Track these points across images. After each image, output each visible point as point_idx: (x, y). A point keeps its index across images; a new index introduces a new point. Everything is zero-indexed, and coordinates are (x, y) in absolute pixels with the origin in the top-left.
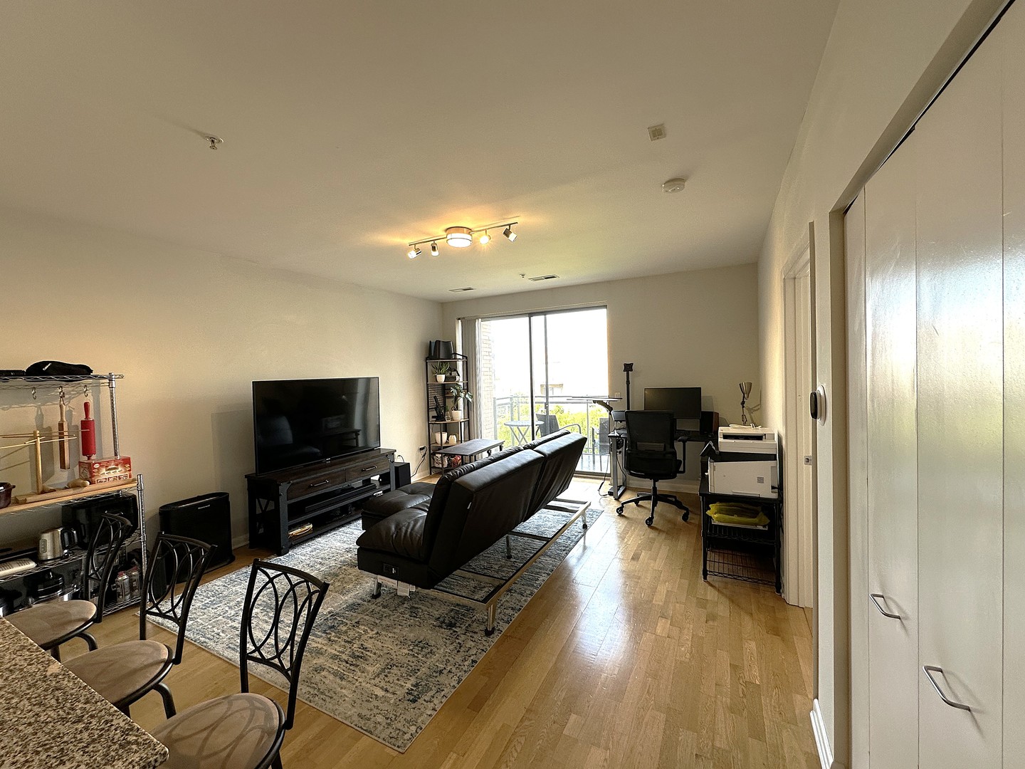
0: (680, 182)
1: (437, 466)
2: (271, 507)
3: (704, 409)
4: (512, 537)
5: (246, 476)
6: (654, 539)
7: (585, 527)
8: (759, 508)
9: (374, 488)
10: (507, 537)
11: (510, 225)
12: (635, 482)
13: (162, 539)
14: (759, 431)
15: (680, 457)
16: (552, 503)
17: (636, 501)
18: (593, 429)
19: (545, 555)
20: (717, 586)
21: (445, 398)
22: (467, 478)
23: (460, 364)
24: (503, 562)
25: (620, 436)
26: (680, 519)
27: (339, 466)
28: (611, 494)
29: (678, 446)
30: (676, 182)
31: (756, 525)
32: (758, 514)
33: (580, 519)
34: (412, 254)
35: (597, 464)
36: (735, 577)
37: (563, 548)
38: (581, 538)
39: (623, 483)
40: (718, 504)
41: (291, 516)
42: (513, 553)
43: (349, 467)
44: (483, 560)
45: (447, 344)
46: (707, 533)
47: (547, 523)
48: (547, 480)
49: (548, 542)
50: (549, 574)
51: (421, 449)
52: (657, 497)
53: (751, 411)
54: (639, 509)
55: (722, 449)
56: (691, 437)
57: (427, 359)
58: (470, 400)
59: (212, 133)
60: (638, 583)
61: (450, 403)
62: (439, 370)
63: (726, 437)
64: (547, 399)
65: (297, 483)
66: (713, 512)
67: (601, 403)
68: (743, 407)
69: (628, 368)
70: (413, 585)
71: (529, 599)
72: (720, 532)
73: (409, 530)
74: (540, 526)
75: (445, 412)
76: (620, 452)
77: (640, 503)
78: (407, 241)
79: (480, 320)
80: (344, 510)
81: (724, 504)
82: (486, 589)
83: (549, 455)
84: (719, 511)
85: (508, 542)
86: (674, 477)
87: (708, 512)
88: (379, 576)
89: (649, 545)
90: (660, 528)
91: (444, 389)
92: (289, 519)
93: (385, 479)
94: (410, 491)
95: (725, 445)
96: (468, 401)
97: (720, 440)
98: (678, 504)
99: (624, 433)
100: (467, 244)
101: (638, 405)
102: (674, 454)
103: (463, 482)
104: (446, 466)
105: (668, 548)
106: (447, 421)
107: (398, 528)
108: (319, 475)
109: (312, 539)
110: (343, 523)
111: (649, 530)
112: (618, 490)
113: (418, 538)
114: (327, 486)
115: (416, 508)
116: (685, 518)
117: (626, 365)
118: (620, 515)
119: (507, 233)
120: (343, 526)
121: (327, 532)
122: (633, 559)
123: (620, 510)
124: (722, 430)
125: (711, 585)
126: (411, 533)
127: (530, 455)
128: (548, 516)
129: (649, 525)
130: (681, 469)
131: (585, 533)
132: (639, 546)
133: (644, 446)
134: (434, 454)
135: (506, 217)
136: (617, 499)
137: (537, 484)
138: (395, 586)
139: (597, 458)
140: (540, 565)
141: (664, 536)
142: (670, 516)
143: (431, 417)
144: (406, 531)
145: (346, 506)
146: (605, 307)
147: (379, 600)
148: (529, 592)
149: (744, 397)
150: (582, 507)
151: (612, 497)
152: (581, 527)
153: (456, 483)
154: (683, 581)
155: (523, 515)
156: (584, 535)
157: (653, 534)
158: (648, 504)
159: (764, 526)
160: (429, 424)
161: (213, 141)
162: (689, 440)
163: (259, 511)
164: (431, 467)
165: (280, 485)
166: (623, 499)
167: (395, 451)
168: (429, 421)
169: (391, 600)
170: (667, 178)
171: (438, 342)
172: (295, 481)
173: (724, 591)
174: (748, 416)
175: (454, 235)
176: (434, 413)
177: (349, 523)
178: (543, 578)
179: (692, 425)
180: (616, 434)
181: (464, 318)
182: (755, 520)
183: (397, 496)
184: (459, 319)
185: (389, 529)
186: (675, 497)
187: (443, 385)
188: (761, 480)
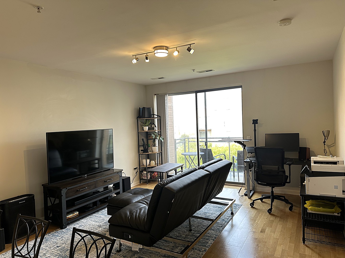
0: (289, 21)
1: (144, 178)
2: (57, 201)
3: (301, 146)
4: (192, 219)
5: (43, 185)
6: (273, 221)
7: (232, 214)
8: (335, 203)
9: (111, 191)
10: (189, 219)
11: (190, 45)
12: (260, 188)
13: (20, 218)
14: (334, 159)
15: (287, 174)
16: (213, 200)
17: (261, 199)
18: (233, 157)
19: (211, 229)
20: (311, 247)
21: (147, 140)
22: (171, 185)
23: (156, 120)
24: (187, 233)
25: (251, 162)
26: (287, 209)
27: (93, 179)
28: (246, 195)
29: (286, 167)
30: (286, 20)
31: (333, 213)
32: (334, 207)
33: (229, 209)
34: (135, 61)
35: (236, 178)
36: (321, 242)
37: (221, 226)
38: (230, 220)
39: (253, 189)
40: (310, 201)
41: (68, 207)
42: (193, 228)
43: (98, 179)
44: (176, 232)
45: (149, 109)
46: (305, 218)
47: (210, 211)
48: (211, 187)
49: (213, 222)
50: (214, 240)
51: (135, 169)
52: (273, 197)
53: (329, 146)
54: (263, 204)
55: (313, 170)
56: (293, 162)
57: (138, 118)
58: (163, 141)
59: (38, 4)
60: (265, 245)
61: (150, 142)
62: (145, 124)
63: (315, 162)
64: (206, 140)
65: (72, 189)
66: (308, 205)
67: (239, 142)
68: (325, 144)
69: (255, 122)
70: (141, 244)
71: (204, 253)
72: (312, 217)
73: (138, 215)
74: (206, 213)
75: (148, 147)
76: (251, 171)
77: (264, 200)
78: (131, 54)
79: (167, 95)
80: (95, 204)
81: (314, 201)
82: (179, 248)
83: (212, 172)
84: (312, 205)
85: (190, 222)
86: (284, 185)
87: (305, 206)
88: (121, 240)
89: (270, 224)
90: (276, 215)
91: (148, 135)
92: (67, 209)
93: (116, 186)
94: (133, 192)
95: (315, 167)
96: (161, 141)
97: (312, 164)
98: (287, 201)
99: (253, 160)
100: (166, 55)
101: (261, 143)
102: (284, 172)
103: (168, 187)
104: (149, 178)
105: (281, 226)
106: (150, 153)
107: (131, 213)
108: (82, 184)
109: (78, 220)
110: (95, 211)
111: (270, 216)
112: (250, 192)
113: (143, 219)
114: (86, 190)
115: (139, 202)
116: (291, 209)
117: (253, 120)
118: (252, 207)
119: (189, 50)
120: (94, 213)
121: (86, 216)
122: (261, 232)
123: (252, 204)
124: (313, 159)
125: (308, 247)
126: (138, 216)
127: (201, 173)
128: (210, 207)
129: (270, 213)
130: (288, 181)
131: (232, 217)
132: (264, 225)
133: (266, 167)
134: (142, 171)
135: (188, 40)
136: (250, 198)
137: (206, 189)
138: (131, 245)
139: (236, 174)
140: (208, 235)
141: (278, 219)
142: (282, 208)
143: (140, 150)
144: (136, 215)
145: (96, 202)
146: (240, 87)
147: (121, 253)
148: (204, 250)
149: (325, 139)
150: (230, 202)
151: (247, 197)
152: (230, 214)
153: (166, 188)
154: (291, 244)
155: (199, 206)
156: (232, 218)
157: (272, 218)
158: (269, 201)
159: (338, 214)
160: (139, 154)
161: (39, 9)
162: (292, 164)
163: (49, 204)
164: (141, 179)
165: (62, 190)
166: (254, 198)
167: (123, 170)
168: (139, 153)
169: (127, 253)
170: (282, 19)
171: (144, 108)
172: (70, 188)
173: (315, 250)
174: (327, 150)
175: (159, 51)
176: (142, 148)
177: (98, 211)
178: (211, 242)
179: (293, 155)
180: (248, 160)
181: (158, 94)
182: (333, 210)
183: (126, 196)
184: (155, 95)
185: (126, 214)
186: (284, 197)
187: (147, 132)
188: (336, 187)
